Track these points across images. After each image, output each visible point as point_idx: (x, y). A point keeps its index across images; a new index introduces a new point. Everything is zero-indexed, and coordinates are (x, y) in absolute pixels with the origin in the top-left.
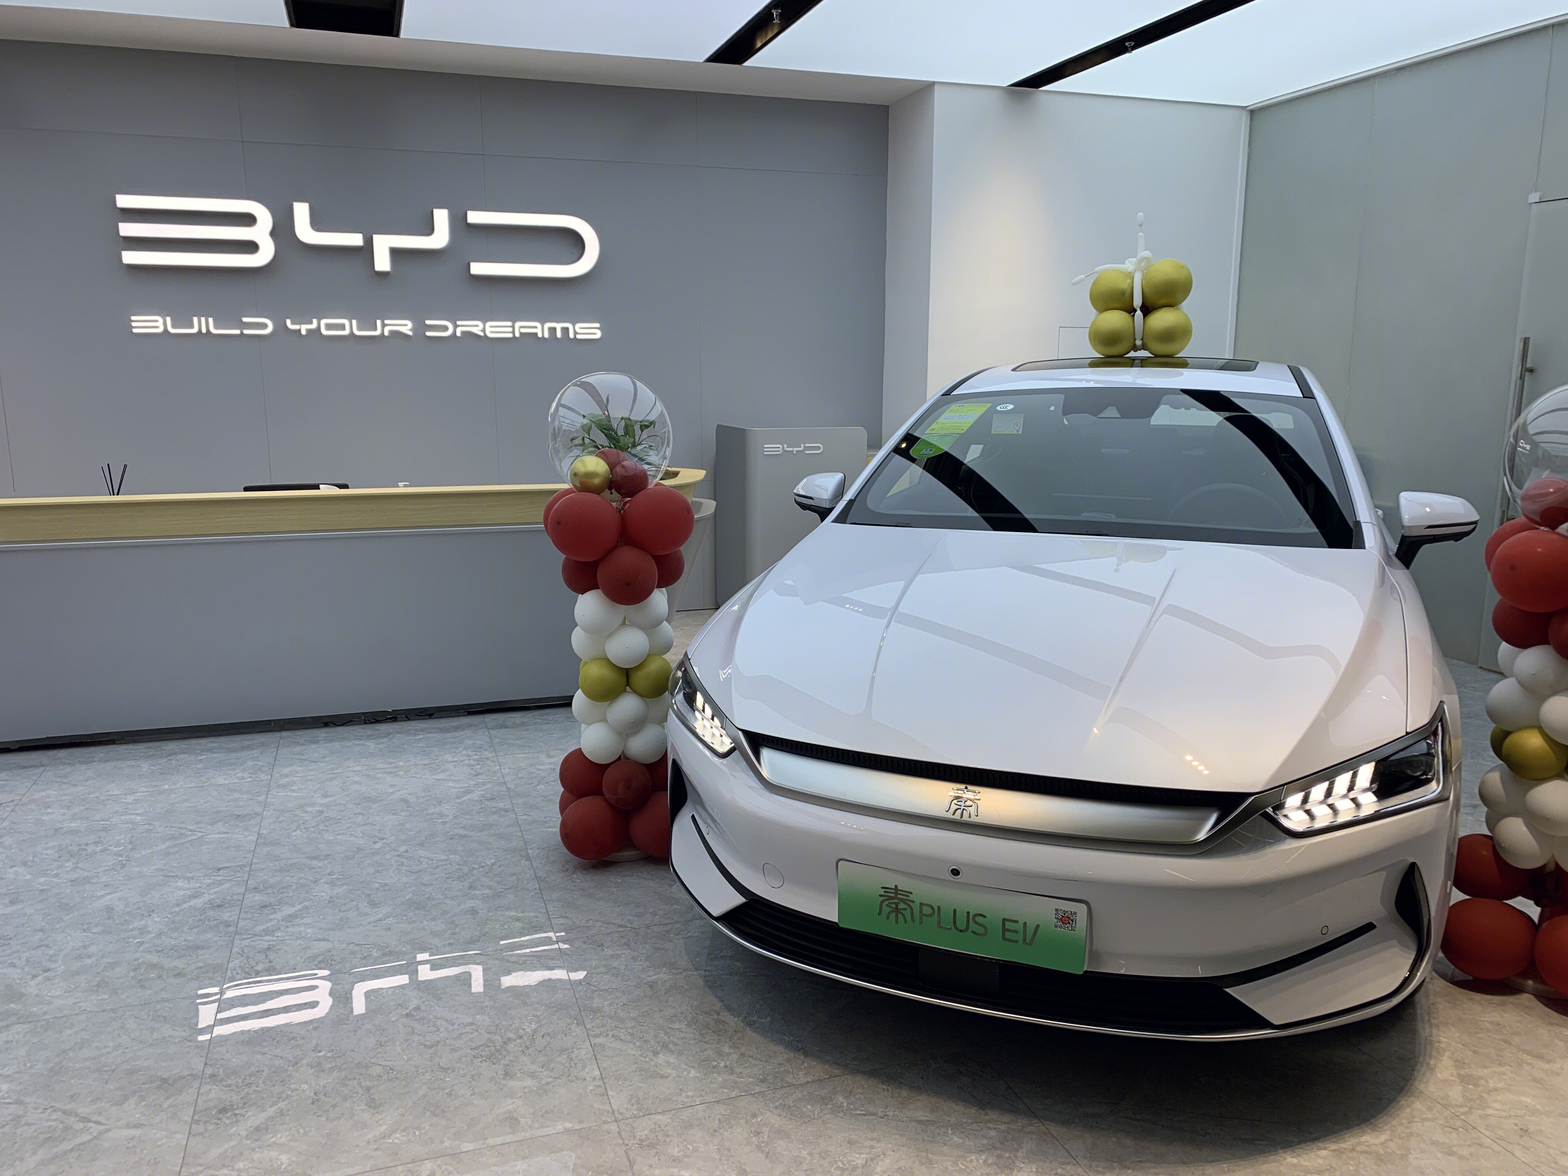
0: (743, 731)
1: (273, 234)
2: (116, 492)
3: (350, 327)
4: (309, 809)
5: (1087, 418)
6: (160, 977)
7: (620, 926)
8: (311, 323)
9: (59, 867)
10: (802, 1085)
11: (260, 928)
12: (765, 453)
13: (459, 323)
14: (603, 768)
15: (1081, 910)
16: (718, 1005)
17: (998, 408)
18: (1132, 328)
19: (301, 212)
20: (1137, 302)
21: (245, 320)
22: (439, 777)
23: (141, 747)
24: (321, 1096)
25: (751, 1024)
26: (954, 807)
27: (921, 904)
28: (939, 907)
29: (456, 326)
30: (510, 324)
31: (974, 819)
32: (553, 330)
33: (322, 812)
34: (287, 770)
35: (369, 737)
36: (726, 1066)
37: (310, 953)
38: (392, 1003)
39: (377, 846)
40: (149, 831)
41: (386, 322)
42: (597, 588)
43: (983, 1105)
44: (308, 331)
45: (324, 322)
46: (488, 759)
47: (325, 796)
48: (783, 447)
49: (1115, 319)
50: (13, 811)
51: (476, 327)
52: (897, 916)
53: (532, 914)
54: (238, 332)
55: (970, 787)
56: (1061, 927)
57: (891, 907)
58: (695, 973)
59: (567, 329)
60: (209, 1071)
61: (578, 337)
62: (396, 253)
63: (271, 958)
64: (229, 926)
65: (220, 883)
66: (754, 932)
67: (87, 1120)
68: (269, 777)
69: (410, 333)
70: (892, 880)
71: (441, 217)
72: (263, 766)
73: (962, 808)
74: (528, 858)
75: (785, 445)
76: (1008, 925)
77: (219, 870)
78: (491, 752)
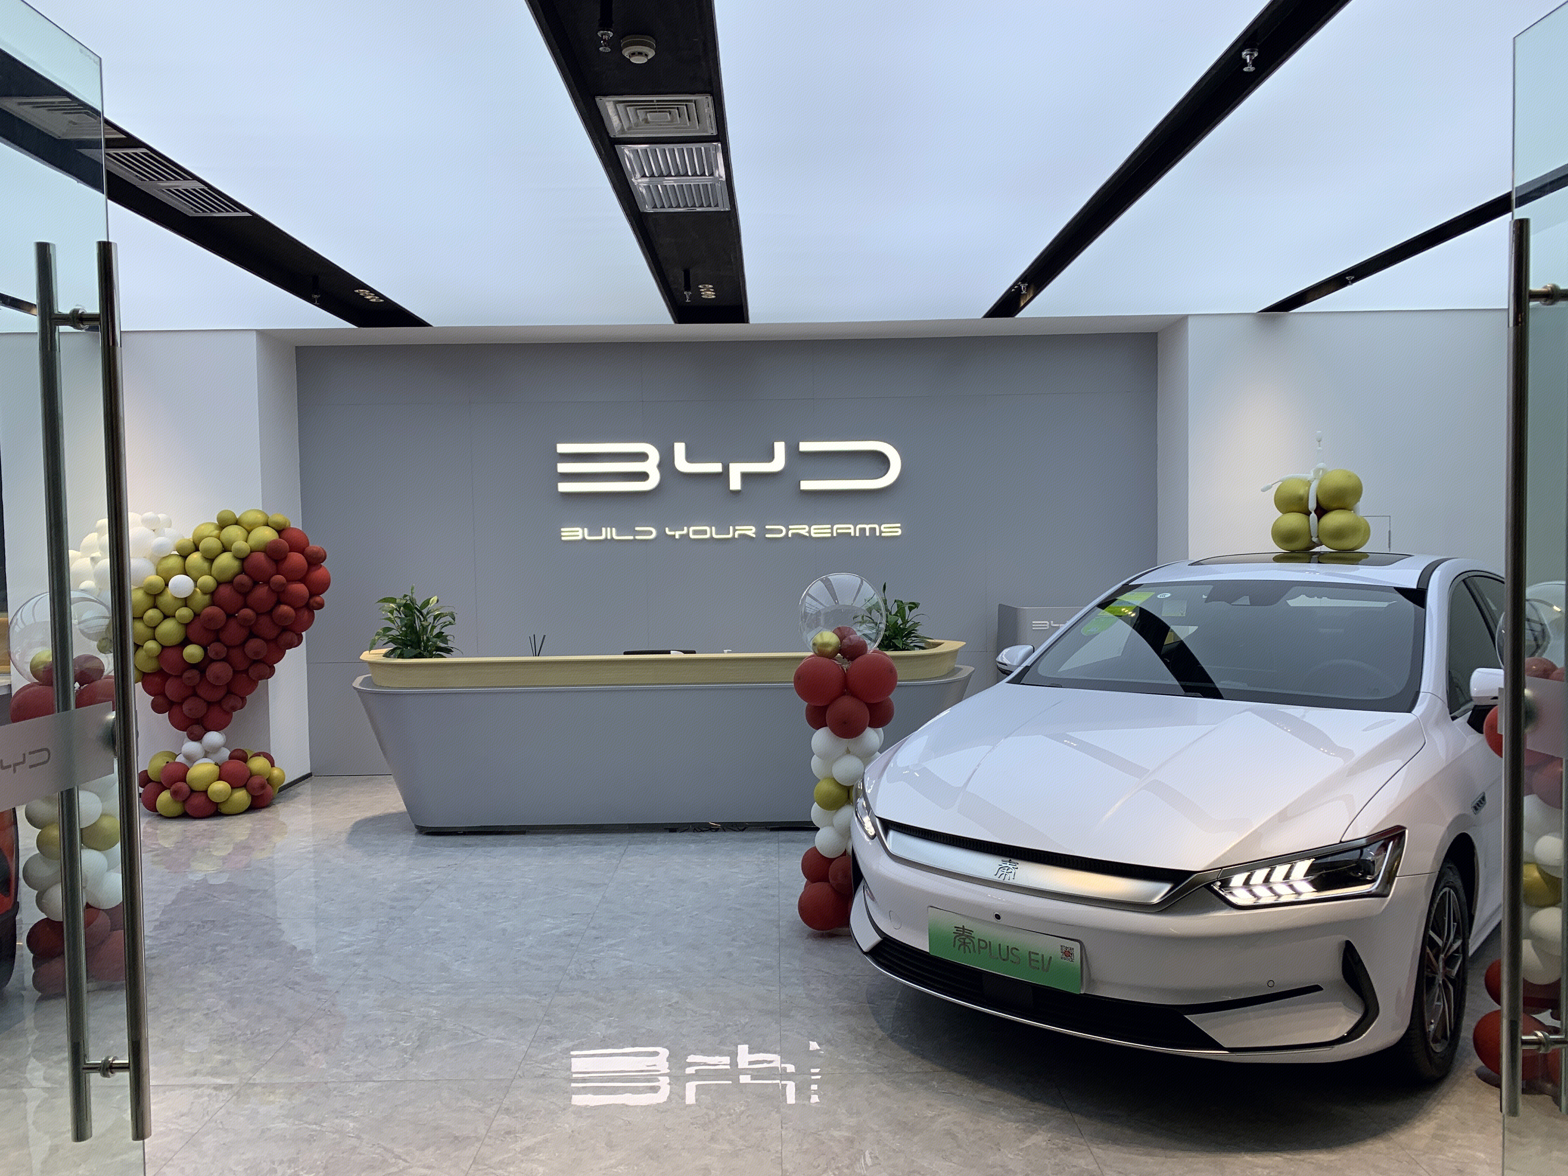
0: (879, 818)
1: (660, 466)
2: (537, 654)
3: (711, 532)
4: (640, 884)
5: (1223, 605)
6: (527, 969)
7: (827, 973)
8: (683, 530)
9: (478, 904)
10: (911, 1073)
11: (591, 950)
12: (1033, 628)
13: (790, 527)
14: (830, 861)
15: (1076, 946)
16: (875, 1024)
17: (1159, 596)
18: (1307, 527)
19: (680, 449)
20: (1312, 505)
21: (637, 529)
22: (733, 870)
23: (539, 838)
24: (607, 1039)
25: (892, 1037)
26: (1000, 873)
27: (979, 940)
28: (990, 942)
29: (788, 530)
30: (829, 526)
31: (1012, 881)
32: (863, 530)
33: (648, 886)
34: (629, 859)
35: (693, 842)
36: (865, 1057)
37: (618, 966)
38: (662, 998)
39: (678, 910)
40: (536, 889)
41: (737, 528)
42: (827, 726)
43: (1033, 1100)
44: (681, 536)
45: (692, 529)
46: (772, 862)
47: (652, 876)
48: (1050, 623)
49: (1294, 520)
50: (455, 870)
51: (803, 530)
52: (964, 948)
53: (769, 960)
54: (631, 538)
55: (1013, 860)
56: (1065, 959)
57: (960, 941)
58: (868, 1005)
59: (874, 529)
60: (546, 1018)
61: (883, 534)
62: (745, 476)
63: (594, 966)
64: (573, 946)
65: (573, 922)
66: (886, 962)
67: (475, 1032)
68: (618, 862)
69: (754, 536)
70: (961, 922)
71: (780, 448)
72: (616, 855)
73: (1005, 873)
74: (778, 926)
75: (1052, 622)
76: (1033, 956)
77: (573, 914)
78: (776, 857)
